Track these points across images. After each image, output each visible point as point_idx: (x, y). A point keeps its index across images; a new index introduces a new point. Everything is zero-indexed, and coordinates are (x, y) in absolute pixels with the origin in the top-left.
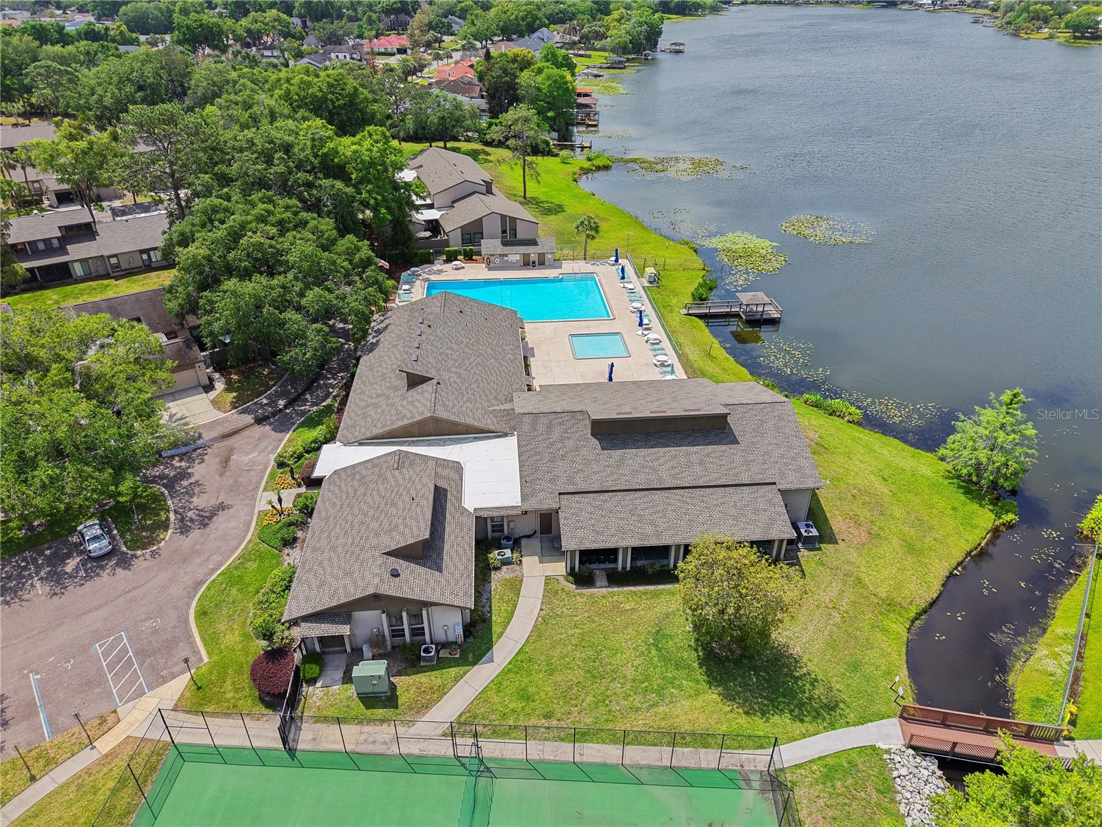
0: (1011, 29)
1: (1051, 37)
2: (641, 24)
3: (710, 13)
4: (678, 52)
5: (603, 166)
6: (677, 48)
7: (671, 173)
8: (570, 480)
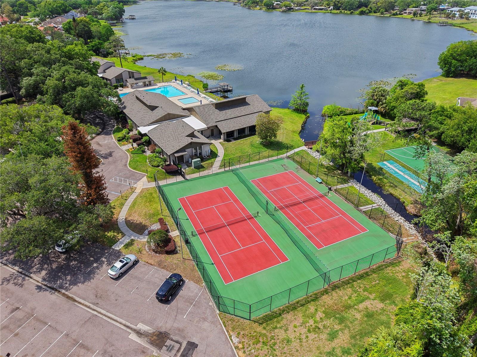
0: (247, 7)
1: (261, 9)
2: (115, 8)
3: (134, 4)
4: (133, 19)
5: (141, 58)
6: (132, 17)
7: (167, 58)
8: (216, 119)
